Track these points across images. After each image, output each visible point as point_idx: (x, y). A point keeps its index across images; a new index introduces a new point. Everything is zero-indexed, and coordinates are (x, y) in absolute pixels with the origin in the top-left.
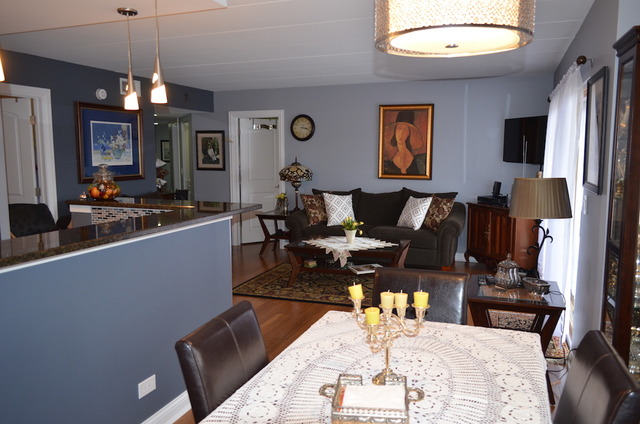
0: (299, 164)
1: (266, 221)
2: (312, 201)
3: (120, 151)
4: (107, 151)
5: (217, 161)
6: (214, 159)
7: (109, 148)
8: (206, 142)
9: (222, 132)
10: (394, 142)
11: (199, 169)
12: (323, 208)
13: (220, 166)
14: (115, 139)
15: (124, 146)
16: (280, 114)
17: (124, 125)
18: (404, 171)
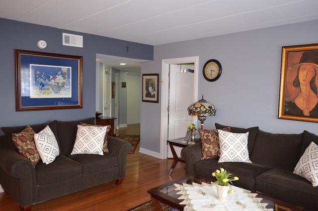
0: (205, 101)
1: (175, 148)
2: (207, 136)
3: (59, 87)
4: (45, 87)
5: (154, 96)
6: (152, 94)
7: (49, 85)
8: (148, 81)
9: (158, 75)
10: (297, 83)
11: (143, 101)
12: (218, 144)
13: (155, 99)
14: (54, 78)
15: (64, 83)
16: (196, 60)
17: (64, 69)
18: (306, 113)
